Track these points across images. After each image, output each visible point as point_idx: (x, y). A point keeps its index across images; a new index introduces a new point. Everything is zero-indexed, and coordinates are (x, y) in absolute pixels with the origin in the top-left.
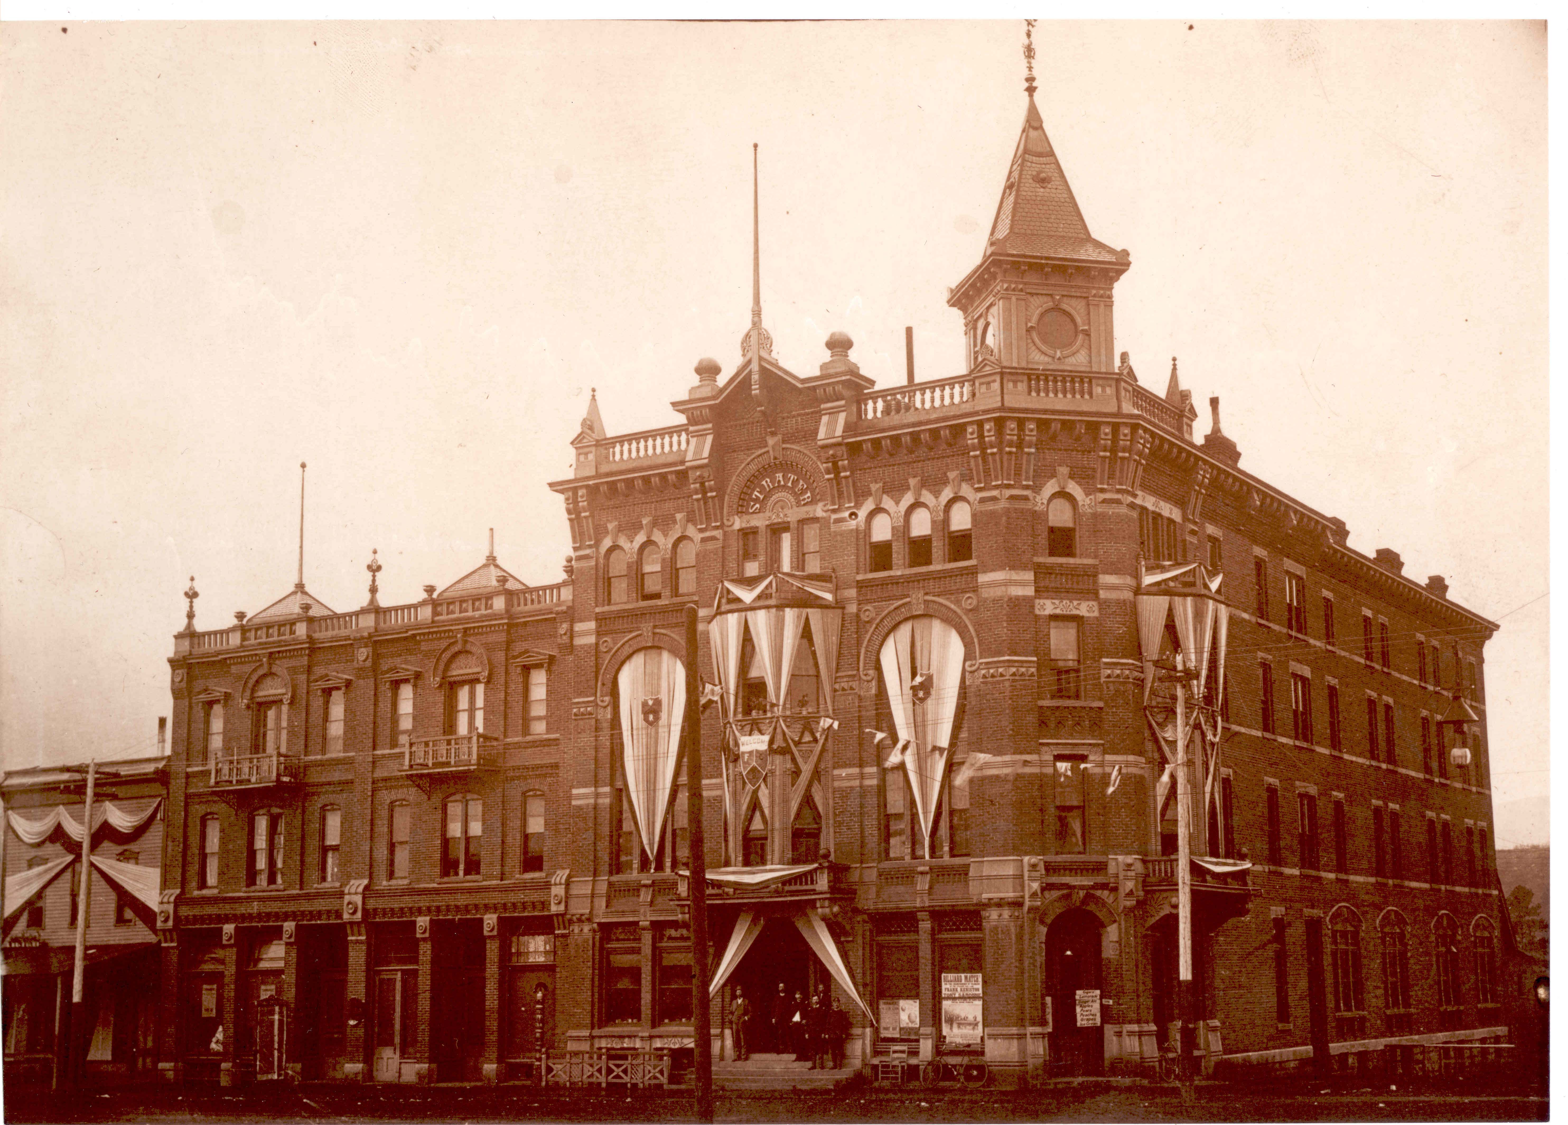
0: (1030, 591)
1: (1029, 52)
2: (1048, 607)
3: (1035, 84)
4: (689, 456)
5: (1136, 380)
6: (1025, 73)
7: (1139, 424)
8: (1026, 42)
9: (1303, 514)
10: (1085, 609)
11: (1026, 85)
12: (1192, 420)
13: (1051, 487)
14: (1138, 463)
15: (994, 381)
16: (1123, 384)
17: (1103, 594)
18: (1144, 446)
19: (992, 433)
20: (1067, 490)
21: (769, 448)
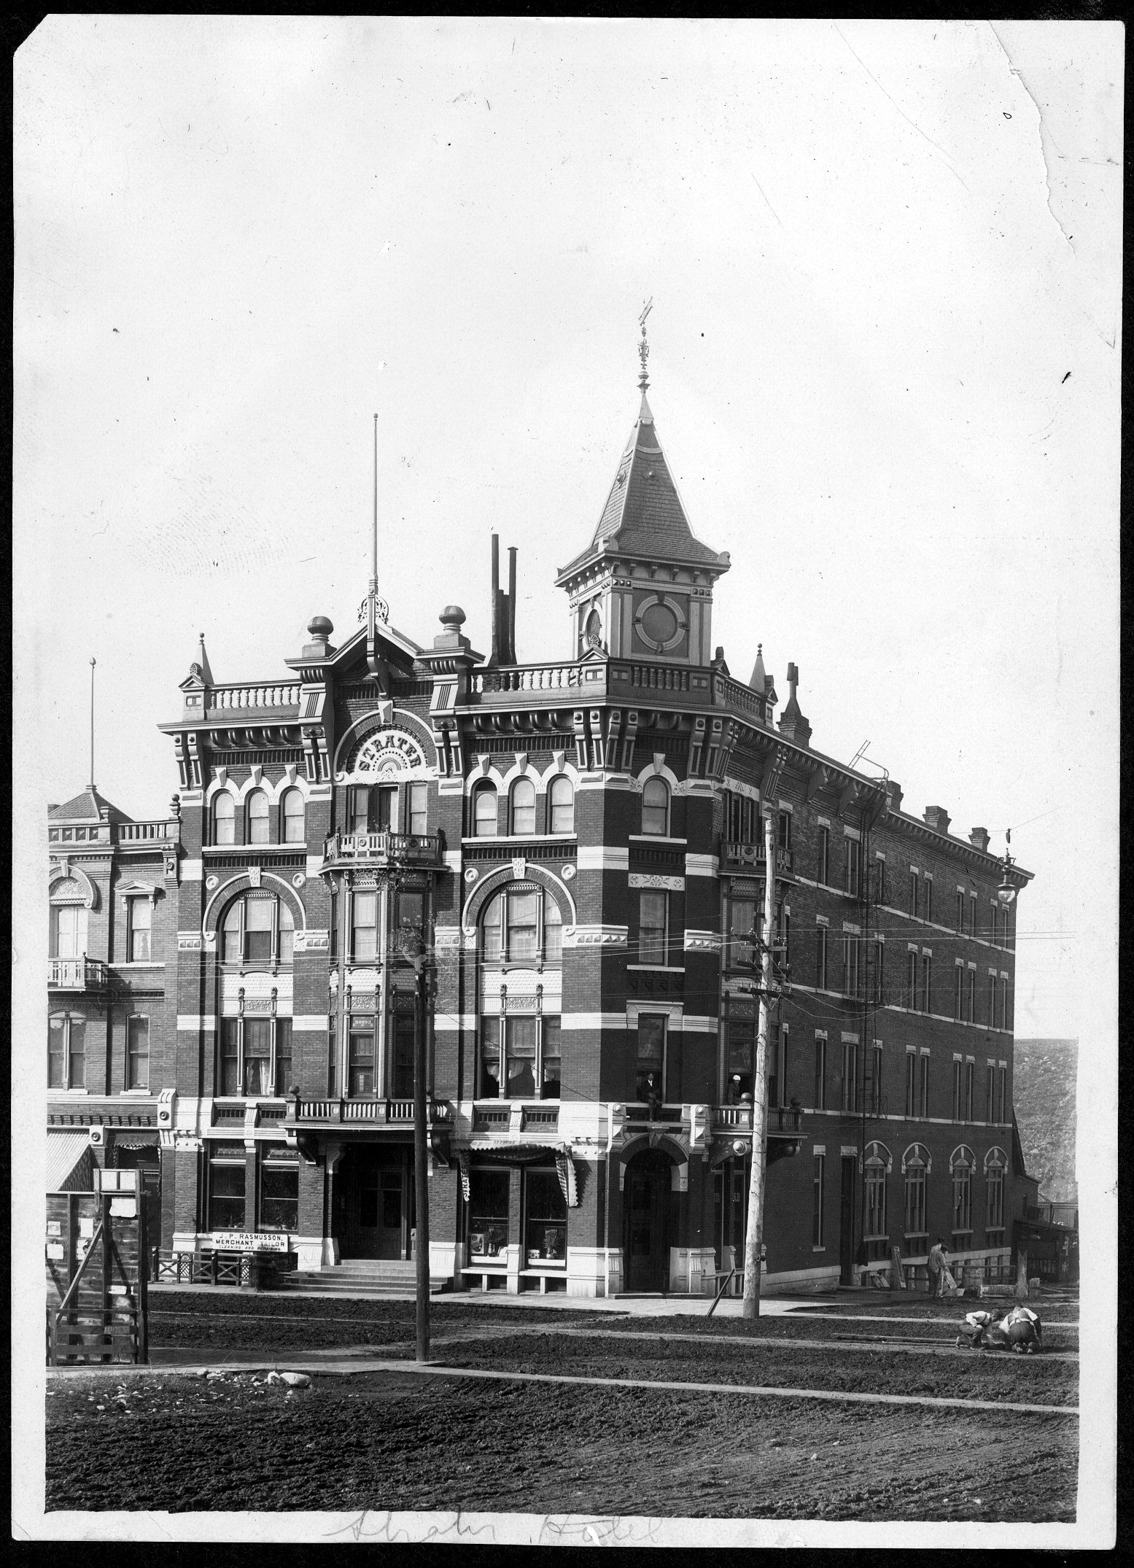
0: (624, 866)
1: (644, 352)
2: (639, 881)
3: (647, 382)
4: (302, 713)
5: (728, 674)
6: (639, 370)
7: (731, 718)
8: (641, 339)
9: (864, 785)
10: (674, 883)
11: (640, 382)
12: (773, 705)
13: (648, 772)
14: (727, 752)
15: (601, 670)
16: (717, 678)
17: (689, 871)
18: (733, 737)
19: (598, 720)
20: (662, 775)
21: (381, 711)
